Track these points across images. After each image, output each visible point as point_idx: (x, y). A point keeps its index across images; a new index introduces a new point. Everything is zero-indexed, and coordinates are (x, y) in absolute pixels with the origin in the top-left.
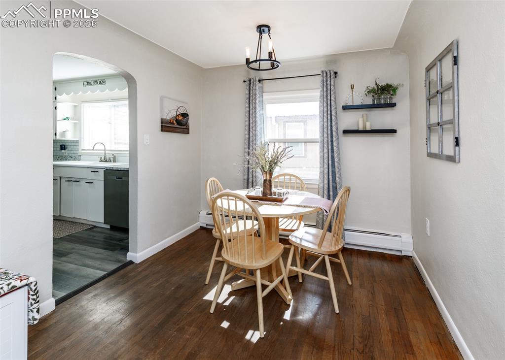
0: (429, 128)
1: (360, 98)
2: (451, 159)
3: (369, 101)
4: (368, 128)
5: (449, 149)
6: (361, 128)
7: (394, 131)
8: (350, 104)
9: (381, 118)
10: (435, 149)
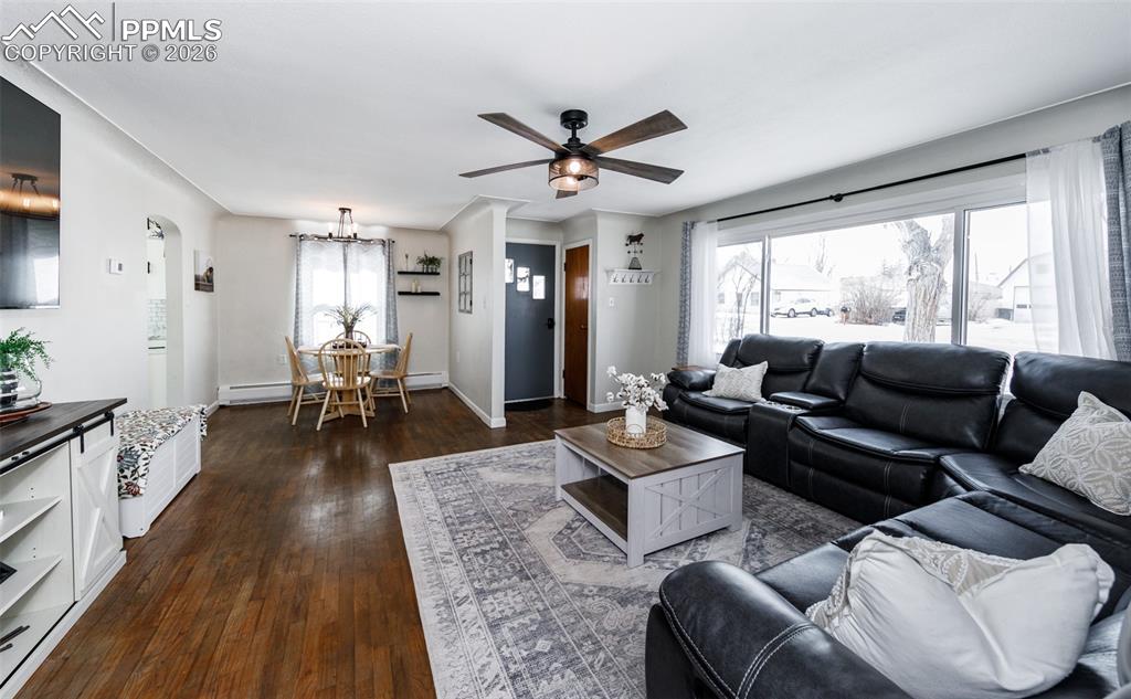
0: (460, 295)
1: (412, 266)
2: (470, 312)
3: (419, 268)
4: (419, 291)
5: (468, 308)
6: (413, 291)
7: (437, 294)
8: (405, 270)
9: (428, 284)
10: (462, 308)
